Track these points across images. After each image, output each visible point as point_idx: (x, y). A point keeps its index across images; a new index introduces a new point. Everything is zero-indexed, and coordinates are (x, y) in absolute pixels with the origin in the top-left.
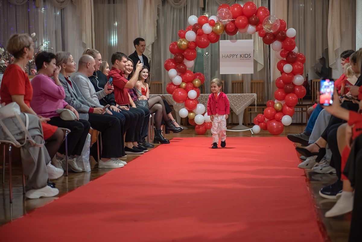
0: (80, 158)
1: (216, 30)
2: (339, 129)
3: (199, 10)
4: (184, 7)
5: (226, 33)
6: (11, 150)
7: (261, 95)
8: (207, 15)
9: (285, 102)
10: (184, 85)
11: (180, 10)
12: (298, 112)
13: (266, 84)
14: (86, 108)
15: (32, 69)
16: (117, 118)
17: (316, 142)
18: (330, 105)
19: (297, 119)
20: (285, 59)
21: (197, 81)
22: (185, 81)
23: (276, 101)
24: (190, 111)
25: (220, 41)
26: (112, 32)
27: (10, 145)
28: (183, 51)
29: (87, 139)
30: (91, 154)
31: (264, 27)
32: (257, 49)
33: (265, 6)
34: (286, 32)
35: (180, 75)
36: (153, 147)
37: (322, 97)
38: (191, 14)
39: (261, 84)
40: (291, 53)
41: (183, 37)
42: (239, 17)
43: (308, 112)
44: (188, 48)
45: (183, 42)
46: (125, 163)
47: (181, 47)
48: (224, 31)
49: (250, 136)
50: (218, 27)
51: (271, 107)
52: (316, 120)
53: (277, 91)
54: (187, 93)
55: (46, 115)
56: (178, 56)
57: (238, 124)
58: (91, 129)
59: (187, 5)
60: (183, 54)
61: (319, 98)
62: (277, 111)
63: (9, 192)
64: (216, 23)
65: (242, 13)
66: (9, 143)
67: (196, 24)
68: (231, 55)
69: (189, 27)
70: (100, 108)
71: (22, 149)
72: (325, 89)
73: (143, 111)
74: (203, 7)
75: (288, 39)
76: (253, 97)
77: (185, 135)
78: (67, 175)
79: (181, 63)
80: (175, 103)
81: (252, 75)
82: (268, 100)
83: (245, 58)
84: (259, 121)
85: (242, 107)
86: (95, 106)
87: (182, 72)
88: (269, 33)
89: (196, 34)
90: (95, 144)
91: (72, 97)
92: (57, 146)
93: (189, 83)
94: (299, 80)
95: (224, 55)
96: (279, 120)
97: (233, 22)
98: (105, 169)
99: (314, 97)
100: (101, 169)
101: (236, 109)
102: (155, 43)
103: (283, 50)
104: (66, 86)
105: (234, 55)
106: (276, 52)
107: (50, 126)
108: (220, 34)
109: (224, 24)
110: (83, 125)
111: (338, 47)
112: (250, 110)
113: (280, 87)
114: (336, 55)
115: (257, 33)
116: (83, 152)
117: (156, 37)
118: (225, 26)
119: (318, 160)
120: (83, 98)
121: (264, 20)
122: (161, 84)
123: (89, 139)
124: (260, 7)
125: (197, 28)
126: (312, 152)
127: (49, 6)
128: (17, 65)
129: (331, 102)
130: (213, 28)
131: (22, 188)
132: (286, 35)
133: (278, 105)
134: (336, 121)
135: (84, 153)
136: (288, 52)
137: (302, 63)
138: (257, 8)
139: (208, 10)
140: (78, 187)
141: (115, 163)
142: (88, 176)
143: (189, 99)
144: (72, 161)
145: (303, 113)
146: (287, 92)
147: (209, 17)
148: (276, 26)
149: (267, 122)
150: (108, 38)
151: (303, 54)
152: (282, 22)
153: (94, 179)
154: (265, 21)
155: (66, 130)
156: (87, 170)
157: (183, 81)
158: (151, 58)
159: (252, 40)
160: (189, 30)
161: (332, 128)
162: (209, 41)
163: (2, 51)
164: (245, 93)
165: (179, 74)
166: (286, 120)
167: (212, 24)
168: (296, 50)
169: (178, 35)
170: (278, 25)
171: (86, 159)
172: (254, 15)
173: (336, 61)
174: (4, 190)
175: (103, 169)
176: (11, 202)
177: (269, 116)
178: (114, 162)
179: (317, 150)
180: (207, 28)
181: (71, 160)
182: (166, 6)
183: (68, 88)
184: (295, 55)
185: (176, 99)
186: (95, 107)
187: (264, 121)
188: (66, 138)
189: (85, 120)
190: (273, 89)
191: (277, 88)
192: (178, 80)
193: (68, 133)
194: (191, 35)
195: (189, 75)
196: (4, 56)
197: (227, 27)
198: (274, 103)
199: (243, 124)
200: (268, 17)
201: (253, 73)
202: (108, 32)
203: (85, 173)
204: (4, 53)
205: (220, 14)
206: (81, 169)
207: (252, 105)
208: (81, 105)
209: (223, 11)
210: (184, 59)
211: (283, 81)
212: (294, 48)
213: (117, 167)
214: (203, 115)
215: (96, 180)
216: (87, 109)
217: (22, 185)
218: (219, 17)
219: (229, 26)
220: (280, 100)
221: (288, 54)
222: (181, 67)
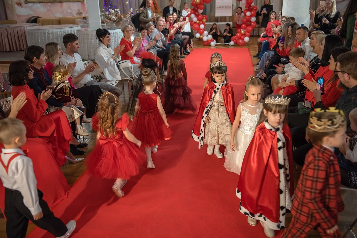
9: (246, 30)
10: (198, 22)
20: (247, 9)
21: (204, 20)
23: (242, 30)
24: (201, 35)
28: (198, 5)
35: (196, 17)
40: (250, 6)
44: (200, 3)
45: (198, 1)
47: (197, 3)
49: (229, 47)
54: (199, 25)
56: (195, 7)
62: (242, 35)
68: (221, 7)
73: (180, 42)
79: (197, 11)
80: (194, 31)
81: (230, 17)
83: (228, 8)
84: (234, 39)
87: (197, 16)
93: (200, 21)
94: (253, 19)
95: (217, 7)
96: (243, 39)
103: (247, 5)
106: (243, 5)
133: (243, 32)
137: (255, 11)
143: (200, 29)
146: (248, 26)
157: (198, 20)
162: (211, 0)
166: (247, 39)
168: (253, 4)
177: (238, 37)
184: (252, 7)
185: (194, 29)
187: (236, 39)
192: (195, 19)
195: (200, 17)
198: (241, 31)
210: (198, 9)
211: (246, 20)
214: (207, 36)
220: (244, 29)
221: (249, 6)
222: (197, 13)
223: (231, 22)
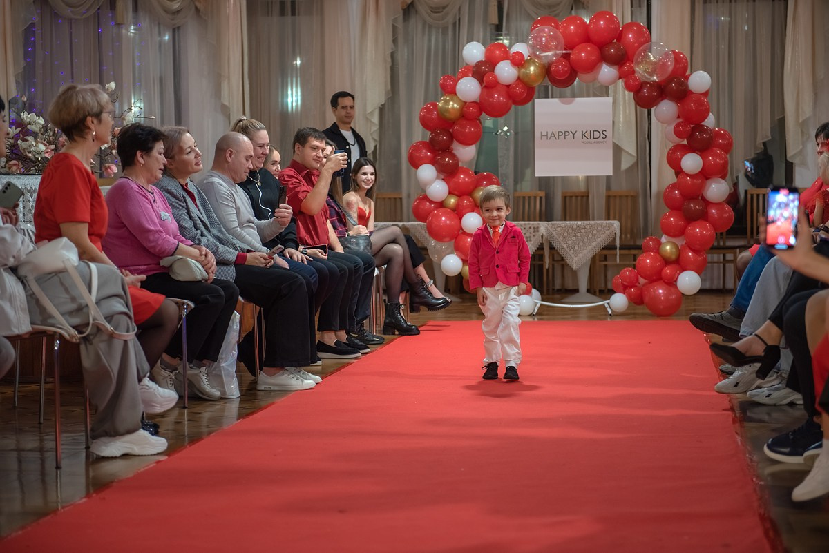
0: (215, 368)
1: (528, 75)
2: (811, 302)
3: (488, 29)
4: (454, 24)
5: (550, 83)
6: (59, 348)
7: (629, 225)
8: (506, 42)
9: (685, 241)
10: (453, 201)
11: (445, 30)
12: (715, 265)
13: (641, 200)
14: (230, 252)
15: (107, 165)
16: (300, 277)
17: (757, 332)
18: (790, 247)
19: (712, 279)
20: (685, 142)
22: (456, 193)
23: (664, 239)
25: (537, 101)
26: (289, 80)
27: (57, 336)
28: (452, 123)
29: (230, 324)
30: (240, 358)
31: (637, 69)
32: (621, 120)
33: (639, 21)
34: (687, 80)
35: (443, 179)
36: (382, 342)
37: (771, 229)
38: (470, 40)
39: (629, 199)
40: (699, 127)
41: (451, 91)
42: (580, 46)
43: (739, 265)
44: (463, 116)
45: (451, 103)
46: (318, 378)
47: (447, 115)
48: (544, 77)
49: (605, 319)
50: (532, 68)
51: (652, 251)
52: (758, 282)
53: (666, 215)
54: (461, 219)
55: (139, 269)
56: (439, 134)
57: (576, 291)
58: (240, 301)
59: (459, 20)
60: (451, 130)
61: (766, 231)
62: (667, 262)
63: (54, 443)
64: (526, 58)
65: (586, 37)
66: (55, 333)
67: (481, 62)
68: (560, 134)
69: (465, 68)
70: (260, 254)
71: (82, 347)
72: (779, 212)
73: (360, 260)
74: (497, 23)
75: (692, 95)
76: (612, 228)
77: (456, 315)
78: (187, 406)
79: (446, 150)
80: (433, 242)
81: (608, 178)
82: (646, 235)
83: (592, 140)
84: (625, 284)
85: (585, 251)
86: (250, 249)
87: (448, 172)
88: (648, 83)
89: (481, 85)
90: (251, 335)
91: (197, 228)
92: (164, 338)
93: (465, 197)
94: (717, 190)
95: (544, 134)
96: (671, 283)
97: (566, 57)
98: (272, 393)
99: (752, 229)
100: (262, 393)
101: (573, 256)
102: (386, 106)
103: (680, 122)
104: (184, 205)
105: (567, 133)
106: (665, 125)
107: (147, 295)
108: (536, 85)
109: (545, 61)
110: (222, 293)
111: (807, 116)
112: (603, 259)
113: (674, 207)
114: (802, 132)
115: (621, 83)
116: (222, 353)
117: (390, 92)
118: (546, 65)
119: (762, 374)
120: (223, 230)
121: (637, 52)
122: (401, 199)
123: (235, 324)
124: (629, 23)
125: (483, 72)
126: (748, 355)
127: (145, 22)
128: (73, 156)
129: (792, 241)
130: (519, 71)
131: (84, 434)
132: (687, 86)
134: (803, 285)
135: (224, 356)
136: (692, 126)
137: (724, 151)
138: (621, 26)
139: (508, 29)
140: (210, 433)
141: (295, 378)
142: (234, 407)
143: (465, 233)
144: (196, 375)
145: (727, 265)
146: (690, 219)
147: (511, 45)
148: (665, 64)
149: (644, 285)
150: (280, 93)
151: (727, 129)
152: (677, 57)
153: (248, 415)
154: (640, 54)
155: (183, 304)
156: (233, 395)
157: (450, 193)
158: (377, 138)
159: (609, 100)
160: (465, 75)
161: (795, 302)
162: (510, 102)
163: (39, 123)
164: (593, 220)
165: (442, 177)
166: (689, 281)
167: (519, 62)
168: (710, 122)
169: (439, 88)
170: (670, 63)
171: (230, 369)
172: (615, 41)
173: (803, 147)
174: (41, 440)
175: (268, 392)
176: (58, 467)
177: (648, 273)
178: (292, 376)
179: (759, 349)
180: (505, 72)
181: (196, 372)
182: (412, 21)
183: (187, 209)
184: (707, 133)
185: (434, 233)
186: (248, 251)
187: (637, 284)
188: (183, 321)
189: (227, 282)
190: (658, 211)
191: (667, 208)
192: (439, 189)
193: (189, 309)
194: (469, 88)
195: (464, 178)
196: (43, 134)
197: (553, 69)
198: (659, 243)
199: (588, 291)
200: (645, 45)
201: (612, 174)
202: (280, 80)
203: (226, 400)
204: (45, 128)
205: (535, 38)
206: (217, 393)
207: (610, 247)
208: (217, 247)
209: (544, 32)
210: (451, 142)
211: (681, 193)
212: (705, 117)
213: (299, 389)
215: (251, 417)
216: (232, 255)
217: (84, 429)
218: (533, 47)
219: (557, 66)
220: (674, 236)
221: (693, 130)
222: (447, 160)
223: (614, 219)
